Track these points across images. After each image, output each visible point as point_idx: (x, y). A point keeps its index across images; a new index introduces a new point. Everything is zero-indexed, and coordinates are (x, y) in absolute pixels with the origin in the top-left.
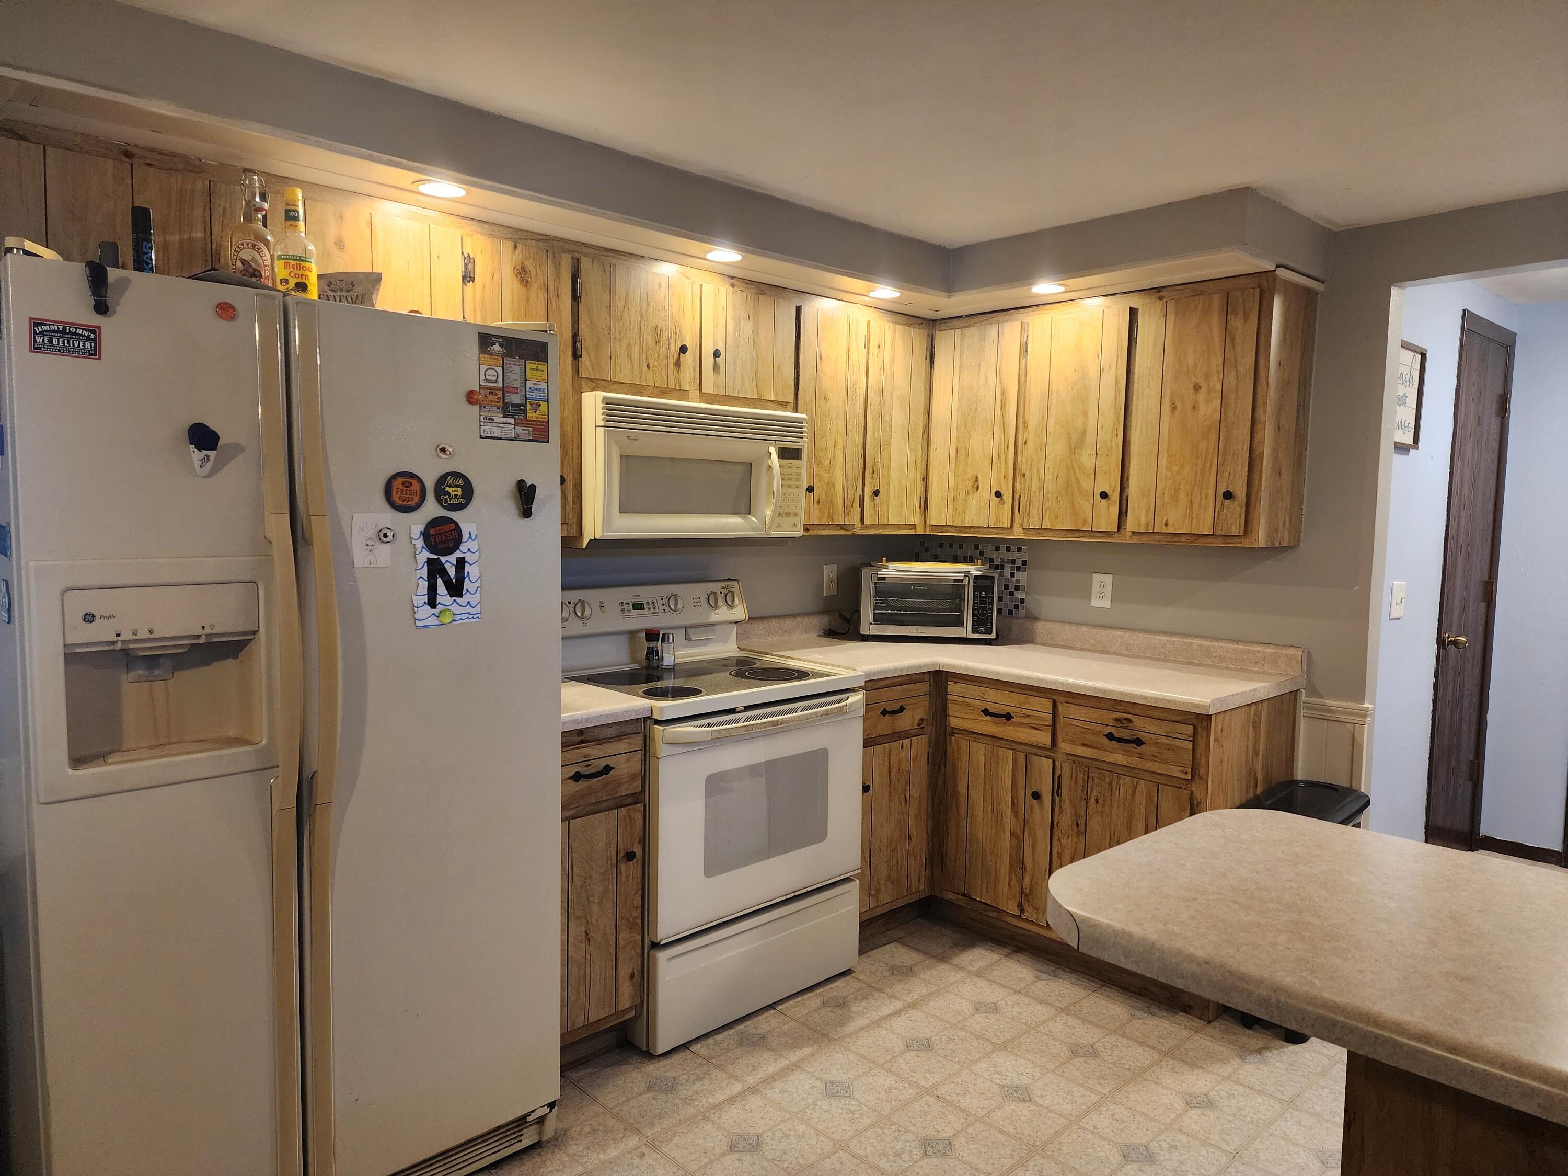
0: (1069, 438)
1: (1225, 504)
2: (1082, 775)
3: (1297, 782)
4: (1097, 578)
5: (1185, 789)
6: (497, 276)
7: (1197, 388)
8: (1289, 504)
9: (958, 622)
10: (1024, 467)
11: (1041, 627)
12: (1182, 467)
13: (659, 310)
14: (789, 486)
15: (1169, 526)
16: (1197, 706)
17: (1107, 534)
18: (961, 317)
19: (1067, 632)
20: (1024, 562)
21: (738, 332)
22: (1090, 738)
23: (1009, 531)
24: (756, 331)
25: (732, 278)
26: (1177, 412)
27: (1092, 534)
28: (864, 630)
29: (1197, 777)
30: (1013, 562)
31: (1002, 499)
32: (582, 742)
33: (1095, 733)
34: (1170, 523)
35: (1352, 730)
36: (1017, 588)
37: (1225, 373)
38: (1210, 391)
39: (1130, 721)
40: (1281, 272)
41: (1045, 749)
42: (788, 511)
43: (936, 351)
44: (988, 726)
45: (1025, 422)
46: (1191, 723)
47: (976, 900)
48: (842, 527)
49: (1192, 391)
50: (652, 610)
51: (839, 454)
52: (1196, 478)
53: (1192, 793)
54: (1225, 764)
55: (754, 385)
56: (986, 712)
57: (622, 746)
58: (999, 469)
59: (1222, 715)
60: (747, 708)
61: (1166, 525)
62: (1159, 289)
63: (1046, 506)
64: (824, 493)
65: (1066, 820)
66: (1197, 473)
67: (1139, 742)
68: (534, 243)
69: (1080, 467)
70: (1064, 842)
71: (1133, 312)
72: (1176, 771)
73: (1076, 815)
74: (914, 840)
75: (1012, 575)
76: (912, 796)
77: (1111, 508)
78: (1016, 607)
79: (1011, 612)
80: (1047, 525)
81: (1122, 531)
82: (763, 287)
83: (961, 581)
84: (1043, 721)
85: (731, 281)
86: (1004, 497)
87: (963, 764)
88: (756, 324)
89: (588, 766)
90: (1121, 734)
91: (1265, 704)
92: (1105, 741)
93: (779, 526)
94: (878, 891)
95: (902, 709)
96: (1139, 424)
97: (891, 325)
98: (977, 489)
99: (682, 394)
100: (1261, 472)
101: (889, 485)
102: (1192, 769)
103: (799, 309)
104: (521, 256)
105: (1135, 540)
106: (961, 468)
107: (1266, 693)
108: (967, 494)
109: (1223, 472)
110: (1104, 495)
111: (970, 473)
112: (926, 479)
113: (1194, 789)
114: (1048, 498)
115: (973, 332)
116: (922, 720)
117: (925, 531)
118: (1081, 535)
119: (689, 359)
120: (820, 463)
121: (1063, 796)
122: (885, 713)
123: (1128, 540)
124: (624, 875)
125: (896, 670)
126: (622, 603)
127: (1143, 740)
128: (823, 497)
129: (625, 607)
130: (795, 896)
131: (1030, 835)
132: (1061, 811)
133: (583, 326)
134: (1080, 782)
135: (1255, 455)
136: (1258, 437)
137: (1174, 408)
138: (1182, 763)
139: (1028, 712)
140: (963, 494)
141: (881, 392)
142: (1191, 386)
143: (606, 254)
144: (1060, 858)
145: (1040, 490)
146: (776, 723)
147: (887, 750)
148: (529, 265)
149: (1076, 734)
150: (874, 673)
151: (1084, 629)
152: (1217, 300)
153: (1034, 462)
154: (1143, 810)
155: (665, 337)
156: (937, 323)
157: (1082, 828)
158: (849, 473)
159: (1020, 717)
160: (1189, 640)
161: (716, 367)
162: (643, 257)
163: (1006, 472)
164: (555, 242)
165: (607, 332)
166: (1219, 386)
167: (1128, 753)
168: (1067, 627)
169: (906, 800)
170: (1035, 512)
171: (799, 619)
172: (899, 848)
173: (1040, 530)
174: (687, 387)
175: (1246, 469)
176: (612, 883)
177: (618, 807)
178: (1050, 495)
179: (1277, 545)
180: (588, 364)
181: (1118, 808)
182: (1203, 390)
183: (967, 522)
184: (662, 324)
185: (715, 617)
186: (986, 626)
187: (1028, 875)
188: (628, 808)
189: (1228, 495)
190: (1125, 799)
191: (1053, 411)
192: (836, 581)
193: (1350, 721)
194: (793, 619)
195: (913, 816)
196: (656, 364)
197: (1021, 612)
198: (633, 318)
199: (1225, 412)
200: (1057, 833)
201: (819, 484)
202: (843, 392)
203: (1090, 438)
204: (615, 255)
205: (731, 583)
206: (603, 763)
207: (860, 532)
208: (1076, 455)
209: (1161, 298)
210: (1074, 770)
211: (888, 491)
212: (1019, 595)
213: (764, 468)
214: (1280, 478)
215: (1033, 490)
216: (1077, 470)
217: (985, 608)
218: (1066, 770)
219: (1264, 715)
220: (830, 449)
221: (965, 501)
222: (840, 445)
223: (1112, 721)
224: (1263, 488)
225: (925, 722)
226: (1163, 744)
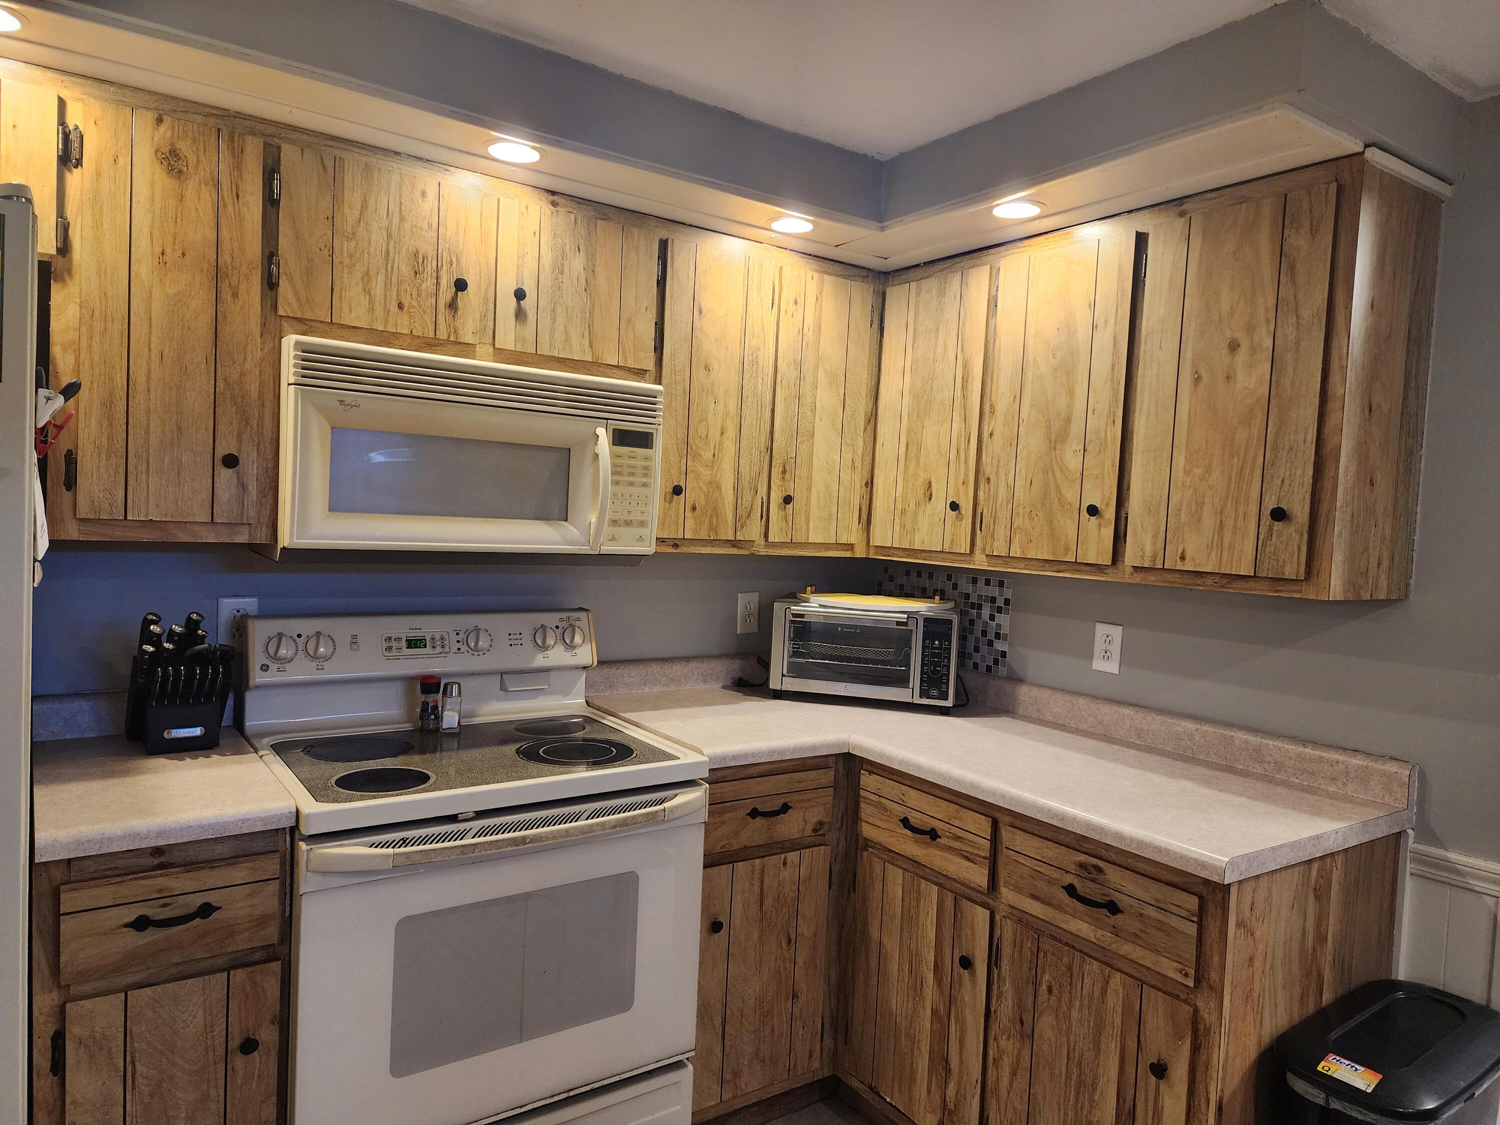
0: (1049, 427)
1: (1275, 528)
2: (1029, 944)
3: (1397, 985)
4: (1101, 629)
5: (1185, 1001)
6: (124, 161)
7: (1234, 347)
8: (1388, 531)
9: (902, 681)
10: (988, 468)
11: (1025, 693)
12: (1208, 471)
13: (421, 229)
14: (631, 484)
15: (1187, 561)
16: (1204, 865)
17: (1098, 568)
18: (918, 266)
19: (1058, 704)
20: (1007, 602)
21: (559, 269)
22: (1042, 887)
23: (968, 558)
24: (591, 269)
25: (553, 193)
26: (1202, 385)
27: (1077, 568)
28: (775, 684)
29: (1204, 984)
30: (993, 600)
31: (960, 514)
32: (161, 866)
33: (1051, 882)
34: (1188, 556)
35: (1493, 906)
36: (998, 636)
37: (1279, 320)
38: (1254, 350)
39: (1100, 870)
40: (1373, 155)
41: (981, 892)
42: (629, 518)
43: (887, 312)
44: (908, 845)
45: (992, 406)
46: (1195, 890)
47: (885, 1100)
48: (734, 543)
49: (1225, 351)
50: (439, 649)
51: (730, 447)
52: (1229, 486)
53: (1196, 1011)
54: (1257, 964)
55: (587, 343)
56: (905, 822)
57: (239, 874)
58: (958, 470)
59: (1252, 883)
60: (481, 814)
61: (1183, 558)
62: (1180, 200)
63: (1015, 525)
64: (702, 497)
65: (1005, 1008)
66: (1230, 478)
67: (1113, 908)
68: (199, 119)
69: (1061, 470)
70: (1003, 1043)
71: (1141, 240)
72: (1170, 969)
73: (1020, 1005)
74: (802, 999)
75: (992, 618)
76: (802, 934)
77: (1103, 530)
78: (996, 662)
79: (989, 669)
80: (1016, 552)
81: (1119, 564)
82: (606, 210)
83: (905, 624)
84: (978, 849)
85: (552, 197)
86: (963, 511)
87: (876, 893)
88: (591, 258)
89: (165, 905)
90: (1088, 891)
91: (1339, 859)
92: (1063, 896)
93: (613, 539)
94: (736, 1074)
95: (785, 808)
96: (1146, 404)
97: (816, 275)
98: (930, 499)
99: (466, 349)
100: (1335, 478)
101: (809, 489)
102: (1197, 970)
103: (664, 245)
104: (169, 134)
105: (1138, 578)
106: (911, 470)
107: (1340, 840)
108: (918, 504)
109: (1272, 477)
110: (1093, 511)
111: (922, 476)
112: (870, 484)
113: (1200, 1004)
114: (1018, 514)
115: (931, 284)
116: (821, 823)
117: (868, 553)
118: (1062, 568)
119: (471, 298)
120: (697, 456)
121: (1003, 969)
122: (754, 813)
123: (1127, 579)
124: (241, 1073)
125: (772, 752)
126: (390, 638)
127: (1120, 905)
128: (701, 502)
129: (394, 644)
130: (568, 1098)
131: (957, 1017)
132: (1000, 994)
133: (285, 243)
134: (1027, 954)
135: (1327, 450)
136: (1331, 421)
137: (1197, 380)
138: (1178, 955)
139: (959, 833)
140: (913, 506)
141: (799, 365)
142: (1225, 345)
143: (330, 143)
144: (997, 1068)
145: (1008, 502)
146: (523, 840)
147: (758, 868)
148: (184, 147)
149: (1022, 877)
150: (734, 758)
151: (1081, 701)
152: (1268, 207)
153: (1002, 461)
154: (1118, 1021)
155: (431, 266)
156: (891, 277)
157: (1028, 1027)
158: (745, 471)
159: (948, 837)
160: (1229, 733)
161: (520, 315)
162: (397, 153)
163: (966, 475)
164: (237, 120)
165: (326, 253)
166: (1268, 343)
167: (1098, 924)
168: (1058, 695)
169: (789, 941)
170: (1001, 533)
171: (693, 665)
172: (775, 1011)
173: (1008, 559)
174: (469, 339)
175: (1310, 473)
176: (216, 1087)
177: (228, 969)
178: (1021, 510)
179: (1366, 596)
180: (290, 295)
181: (1081, 1008)
182: (1243, 351)
183: (916, 543)
184: (427, 249)
185: (540, 660)
186: (939, 689)
187: (953, 1083)
188: (250, 969)
189: (1279, 515)
190: (1091, 996)
191: (1028, 389)
192: (756, 616)
193: (1489, 892)
194: (684, 663)
195: (801, 964)
196: (414, 303)
197: (1002, 670)
198: (374, 237)
199: (1277, 383)
200: (994, 1029)
201: (695, 485)
202: (737, 360)
203: (1076, 428)
204: (345, 146)
205: (576, 615)
206: (198, 900)
207: (763, 551)
208: (1057, 451)
209: (1182, 214)
210: (1019, 933)
211: (808, 499)
212: (1000, 646)
213: (589, 457)
214: (1372, 491)
215: (999, 501)
216: (1058, 474)
217: (938, 664)
218: (1007, 930)
219: (1337, 877)
220: (715, 435)
221: (916, 513)
222: (731, 431)
223: (1074, 867)
224: (1338, 504)
225: (826, 827)
226: (1149, 918)
